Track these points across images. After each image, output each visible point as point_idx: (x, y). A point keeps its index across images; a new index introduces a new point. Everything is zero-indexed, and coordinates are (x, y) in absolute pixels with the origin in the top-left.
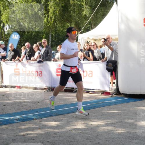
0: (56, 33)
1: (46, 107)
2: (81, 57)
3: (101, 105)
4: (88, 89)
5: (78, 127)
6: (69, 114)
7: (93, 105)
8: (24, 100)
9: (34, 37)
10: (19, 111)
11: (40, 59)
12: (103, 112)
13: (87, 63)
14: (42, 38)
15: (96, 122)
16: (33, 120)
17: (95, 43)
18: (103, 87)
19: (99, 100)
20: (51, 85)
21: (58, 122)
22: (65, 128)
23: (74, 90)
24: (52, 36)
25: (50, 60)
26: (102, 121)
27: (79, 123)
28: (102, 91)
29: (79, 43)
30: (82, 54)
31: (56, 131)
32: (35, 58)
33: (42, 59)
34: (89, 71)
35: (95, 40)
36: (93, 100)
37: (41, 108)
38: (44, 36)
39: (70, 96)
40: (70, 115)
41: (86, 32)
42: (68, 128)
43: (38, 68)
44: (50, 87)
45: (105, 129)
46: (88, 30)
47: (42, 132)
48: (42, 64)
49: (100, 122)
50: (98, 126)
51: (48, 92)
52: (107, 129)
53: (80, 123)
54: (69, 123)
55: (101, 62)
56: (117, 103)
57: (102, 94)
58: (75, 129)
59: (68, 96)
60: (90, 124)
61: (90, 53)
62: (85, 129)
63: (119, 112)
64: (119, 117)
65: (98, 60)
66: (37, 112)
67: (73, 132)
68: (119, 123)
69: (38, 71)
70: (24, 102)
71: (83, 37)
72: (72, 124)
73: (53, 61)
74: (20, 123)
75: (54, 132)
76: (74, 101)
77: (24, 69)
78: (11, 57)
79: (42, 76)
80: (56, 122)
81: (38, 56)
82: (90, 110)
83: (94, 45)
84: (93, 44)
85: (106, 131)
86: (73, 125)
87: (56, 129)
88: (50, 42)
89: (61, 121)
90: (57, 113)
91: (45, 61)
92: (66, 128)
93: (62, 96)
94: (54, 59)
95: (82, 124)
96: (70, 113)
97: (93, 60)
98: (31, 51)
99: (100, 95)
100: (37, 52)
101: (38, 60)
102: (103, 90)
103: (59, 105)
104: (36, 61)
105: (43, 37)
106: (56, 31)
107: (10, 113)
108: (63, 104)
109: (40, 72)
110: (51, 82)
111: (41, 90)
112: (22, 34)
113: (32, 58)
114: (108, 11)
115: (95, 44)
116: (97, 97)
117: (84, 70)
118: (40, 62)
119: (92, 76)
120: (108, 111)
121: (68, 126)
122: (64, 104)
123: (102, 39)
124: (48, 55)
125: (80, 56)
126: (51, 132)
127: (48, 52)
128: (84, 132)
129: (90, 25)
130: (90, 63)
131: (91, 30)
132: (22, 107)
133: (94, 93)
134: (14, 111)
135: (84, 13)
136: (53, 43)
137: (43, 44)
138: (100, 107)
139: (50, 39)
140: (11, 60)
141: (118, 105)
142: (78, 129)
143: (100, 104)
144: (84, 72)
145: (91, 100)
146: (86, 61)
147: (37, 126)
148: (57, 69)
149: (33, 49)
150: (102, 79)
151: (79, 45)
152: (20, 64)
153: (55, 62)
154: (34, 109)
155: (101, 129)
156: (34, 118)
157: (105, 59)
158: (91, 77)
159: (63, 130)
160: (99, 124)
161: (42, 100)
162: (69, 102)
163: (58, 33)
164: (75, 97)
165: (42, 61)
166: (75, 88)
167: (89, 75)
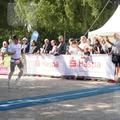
0: (69, 31)
1: (61, 92)
2: (91, 51)
3: (108, 91)
4: (97, 78)
5: (88, 109)
6: (80, 98)
7: (100, 91)
8: (43, 86)
9: (51, 34)
10: (40, 95)
12: (109, 97)
13: (95, 56)
14: (58, 36)
15: (103, 105)
16: (51, 103)
18: (109, 76)
19: (106, 87)
20: (66, 74)
21: (72, 105)
22: (77, 110)
24: (66, 33)
26: (109, 105)
27: (89, 106)
28: (108, 80)
32: (53, 52)
33: (58, 53)
35: (102, 37)
36: (101, 86)
37: (57, 93)
38: (59, 33)
39: (81, 84)
40: (82, 99)
41: (94, 30)
43: (55, 60)
44: (65, 76)
45: (111, 111)
46: (96, 29)
47: (59, 113)
48: (58, 57)
49: (107, 105)
50: (105, 109)
51: (63, 79)
52: (113, 112)
53: (90, 106)
54: (81, 106)
55: (107, 55)
57: (108, 82)
58: (86, 111)
59: (79, 83)
60: (98, 107)
61: (98, 48)
62: (94, 111)
65: (105, 53)
66: (54, 96)
67: (85, 113)
69: (55, 63)
70: (43, 88)
71: (92, 35)
72: (84, 106)
73: (68, 54)
74: (40, 105)
75: (69, 113)
76: (84, 88)
77: (44, 60)
78: (33, 51)
79: (58, 66)
81: (55, 50)
82: (98, 95)
83: (103, 41)
84: (102, 40)
86: (84, 107)
87: (70, 111)
88: (65, 39)
89: (74, 104)
90: (70, 97)
91: (60, 54)
93: (75, 83)
94: (68, 52)
96: (81, 97)
97: (100, 54)
98: (49, 46)
99: (106, 82)
100: (54, 46)
101: (55, 53)
102: (109, 78)
103: (72, 90)
104: (54, 54)
105: (59, 34)
106: (69, 29)
107: (32, 97)
108: (75, 90)
109: (57, 64)
110: (66, 72)
111: (57, 78)
112: (42, 32)
113: (50, 52)
116: (104, 84)
117: (93, 62)
119: (100, 67)
121: (80, 109)
122: (77, 90)
124: (63, 50)
126: (66, 113)
127: (63, 47)
128: (93, 113)
129: (98, 24)
130: (98, 56)
131: (98, 28)
132: (42, 92)
133: (101, 81)
134: (35, 96)
135: (93, 14)
136: (67, 39)
138: (106, 92)
139: (65, 36)
142: (88, 111)
143: (107, 90)
144: (93, 63)
145: (99, 87)
148: (71, 61)
149: (51, 44)
150: (108, 69)
152: (40, 57)
153: (69, 55)
154: (51, 94)
155: (107, 111)
156: (52, 101)
158: (99, 68)
159: (76, 112)
160: (105, 107)
161: (58, 87)
162: (80, 89)
163: (71, 31)
164: (86, 84)
165: (58, 54)
166: (86, 77)
167: (97, 66)
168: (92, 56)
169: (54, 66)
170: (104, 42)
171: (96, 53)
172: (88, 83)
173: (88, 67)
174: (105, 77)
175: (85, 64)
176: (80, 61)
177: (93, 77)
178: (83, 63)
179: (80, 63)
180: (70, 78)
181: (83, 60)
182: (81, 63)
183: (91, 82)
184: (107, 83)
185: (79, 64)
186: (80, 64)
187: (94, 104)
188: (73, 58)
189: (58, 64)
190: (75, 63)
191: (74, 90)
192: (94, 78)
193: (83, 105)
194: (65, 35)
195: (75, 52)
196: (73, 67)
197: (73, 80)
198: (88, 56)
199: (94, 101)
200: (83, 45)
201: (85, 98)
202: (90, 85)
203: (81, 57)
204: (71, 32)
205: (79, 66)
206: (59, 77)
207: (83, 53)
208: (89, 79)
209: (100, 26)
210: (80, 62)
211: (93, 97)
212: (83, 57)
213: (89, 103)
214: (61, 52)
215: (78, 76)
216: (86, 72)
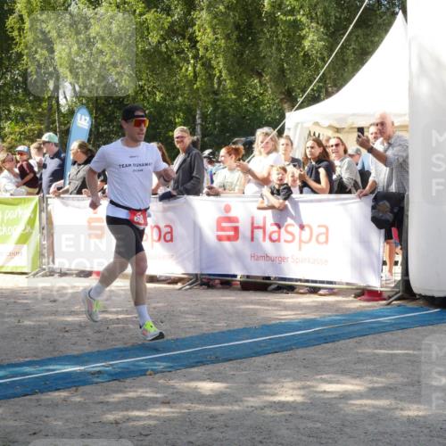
0: (216, 108)
1: (183, 336)
2: (294, 181)
3: (355, 332)
4: (315, 282)
5: (282, 398)
6: (253, 358)
7: (328, 330)
8: (117, 313)
10: (102, 348)
11: (169, 190)
12: (361, 353)
13: (311, 201)
14: (173, 126)
15: (338, 382)
16: (143, 377)
17: (339, 138)
18: (361, 275)
19: (349, 315)
20: (201, 269)
21: (221, 382)
22: (242, 401)
23: (271, 284)
24: (204, 117)
26: (357, 381)
27: (285, 385)
28: (357, 289)
29: (288, 138)
30: (297, 172)
31: (217, 408)
32: (154, 186)
33: (174, 189)
34: (319, 226)
35: (338, 130)
36: (330, 314)
37: (170, 338)
38: (178, 117)
39: (259, 304)
40: (258, 360)
41: (309, 105)
42: (253, 401)
43: (160, 215)
44: (196, 275)
45: (366, 405)
46: (314, 99)
47: (173, 413)
48: (173, 203)
49: (353, 384)
50: (345, 396)
51: (190, 289)
52: (374, 407)
53: (290, 385)
54: (254, 386)
55: (353, 199)
56: (403, 326)
57: (357, 296)
58: (273, 405)
59: (252, 303)
60: (318, 389)
61: (322, 171)
62: (303, 403)
63: (411, 352)
64: (410, 368)
65: (350, 192)
66: (157, 351)
67: (269, 412)
68: (411, 388)
69: (162, 225)
70: (118, 321)
71: (300, 122)
72: (266, 388)
73: (208, 195)
74: (105, 384)
75: (210, 412)
76: (271, 319)
78: (78, 183)
79: (171, 240)
80: (214, 382)
82: (320, 347)
83: (337, 145)
84: (333, 142)
85: (371, 410)
86: (267, 391)
87: (215, 405)
89: (232, 378)
90: (218, 354)
91: (181, 193)
92: (247, 401)
93: (234, 302)
94: (210, 189)
95: (294, 389)
96: (258, 354)
97: (331, 192)
99: (351, 298)
101: (161, 191)
102: (362, 284)
103: (225, 329)
104: (156, 194)
105: (177, 120)
106: (215, 101)
107: (76, 353)
108: (236, 328)
109: (168, 230)
110: (201, 260)
111: (169, 283)
112: (113, 113)
115: (340, 142)
116: (341, 305)
117: (304, 223)
118: (166, 197)
119: (327, 242)
120: (377, 349)
121: (252, 397)
122: (241, 327)
123: (371, 125)
124: (192, 178)
125: (290, 179)
126: (201, 412)
127: (191, 168)
128: (300, 413)
129: (321, 85)
130: (320, 201)
131: (324, 99)
132: (111, 337)
133: (332, 292)
134: (87, 349)
136: (206, 139)
137: (178, 142)
138: (350, 336)
139: (198, 129)
140: (79, 192)
141: (406, 331)
142: (283, 405)
143: (351, 329)
144: (302, 227)
145: (325, 317)
146: (308, 196)
147: (158, 395)
148: (219, 221)
150: (359, 250)
151: (287, 145)
153: (212, 198)
155: (354, 405)
156: (147, 370)
157: (368, 188)
158: (325, 245)
159: (236, 408)
160: (346, 391)
161: (174, 316)
162: (254, 322)
163: (224, 108)
164: (275, 304)
165: (175, 196)
166: (275, 278)
167: (317, 237)
168: (298, 202)
169: (156, 237)
170: (341, 149)
171: (314, 191)
172: (285, 303)
173: (286, 241)
174: (345, 281)
175: (274, 232)
176: (253, 219)
177: (300, 280)
178: (264, 228)
179: (254, 228)
180: (217, 281)
181: (265, 218)
182: (258, 228)
183: (293, 298)
184: (352, 301)
185: (252, 232)
186: (256, 231)
187: (306, 378)
188: (228, 209)
189: (171, 232)
190: (236, 229)
191: (232, 329)
192: (307, 281)
193: (265, 383)
194: (202, 125)
195: (237, 188)
196: (227, 244)
197: (226, 292)
198: (285, 199)
199: (305, 367)
201: (270, 356)
202: (292, 310)
203: (257, 205)
204: (220, 111)
205: (252, 239)
206: (175, 281)
207: (266, 191)
208: (287, 287)
209: (330, 89)
210: (255, 225)
211: (300, 353)
212: (265, 205)
213: (287, 376)
214: (183, 185)
215: (248, 277)
216: (277, 261)
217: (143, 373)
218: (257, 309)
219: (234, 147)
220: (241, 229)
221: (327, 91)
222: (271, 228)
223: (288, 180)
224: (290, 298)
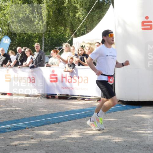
0: (49, 37)
1: (39, 115)
2: (76, 62)
4: (84, 96)
5: (73, 136)
6: (63, 123)
7: (88, 112)
8: (15, 107)
9: (26, 41)
10: (10, 119)
14: (34, 43)
16: (25, 130)
20: (45, 92)
22: (59, 137)
23: (69, 97)
24: (45, 39)
25: (43, 66)
27: (74, 131)
29: (73, 47)
30: (77, 59)
31: (50, 140)
32: (28, 64)
33: (35, 65)
34: (85, 77)
35: (91, 44)
36: (89, 107)
37: (34, 116)
38: (36, 39)
39: (64, 104)
40: (64, 123)
41: (81, 36)
42: (64, 137)
43: (30, 73)
44: (43, 94)
45: (101, 138)
46: (83, 34)
47: (35, 141)
48: (35, 69)
51: (41, 99)
52: (104, 138)
53: (75, 131)
54: (63, 132)
56: (113, 111)
58: (69, 139)
59: (62, 103)
60: (85, 133)
61: (85, 58)
62: (80, 138)
63: (116, 120)
64: (116, 125)
66: (30, 120)
67: (68, 141)
68: (116, 132)
69: (31, 77)
70: (16, 110)
71: (78, 42)
72: (67, 132)
73: (47, 66)
74: (11, 132)
75: (48, 141)
76: (68, 109)
77: (16, 74)
79: (34, 82)
80: (49, 131)
81: (30, 62)
85: (103, 140)
88: (43, 47)
89: (55, 129)
90: (51, 121)
91: (37, 66)
92: (60, 137)
93: (56, 103)
94: (47, 64)
95: (77, 133)
96: (64, 121)
99: (96, 102)
100: (29, 57)
102: (100, 97)
103: (53, 112)
104: (29, 66)
105: (36, 41)
106: (49, 34)
107: (1, 121)
108: (57, 112)
109: (33, 78)
111: (34, 97)
112: (14, 38)
113: (24, 63)
114: (104, 13)
116: (93, 104)
117: (79, 76)
118: (32, 67)
119: (87, 82)
120: (104, 119)
121: (63, 135)
122: (58, 112)
124: (41, 61)
125: (75, 61)
126: (45, 141)
128: (79, 141)
129: (85, 29)
130: (85, 69)
131: (86, 34)
132: (13, 116)
133: (90, 100)
134: (5, 120)
136: (46, 47)
137: (36, 48)
139: (43, 44)
140: (2, 66)
141: (114, 112)
142: (73, 138)
145: (87, 108)
146: (81, 67)
147: (30, 136)
148: (51, 75)
149: (25, 54)
151: (73, 49)
152: (11, 69)
154: (26, 117)
155: (97, 138)
156: (26, 127)
158: (87, 84)
159: (57, 139)
160: (95, 133)
161: (35, 108)
162: (63, 110)
163: (52, 37)
164: (70, 104)
165: (35, 67)
166: (70, 95)
167: (84, 81)
168: (77, 69)
169: (29, 81)
172: (73, 103)
173: (74, 82)
174: (94, 96)
175: (69, 79)
176: (62, 74)
177: (79, 96)
178: (66, 78)
179: (62, 78)
180: (50, 96)
182: (64, 78)
183: (76, 101)
185: (62, 79)
187: (81, 129)
188: (53, 71)
189: (34, 79)
190: (57, 78)
191: (55, 112)
192: (81, 96)
193: (66, 131)
194: (44, 42)
195: (57, 64)
196: (54, 83)
197: (53, 100)
198: (73, 68)
199: (80, 125)
200: (66, 55)
201: (68, 122)
202: (76, 106)
205: (62, 82)
206: (36, 96)
208: (74, 98)
209: (88, 30)
210: (63, 77)
211: (79, 120)
213: (74, 128)
215: (61, 95)
216: (71, 89)
217: (25, 128)
218: (64, 106)
219: (56, 50)
220: (58, 78)
221: (87, 31)
222: (68, 78)
223: (74, 62)
224: (75, 102)
